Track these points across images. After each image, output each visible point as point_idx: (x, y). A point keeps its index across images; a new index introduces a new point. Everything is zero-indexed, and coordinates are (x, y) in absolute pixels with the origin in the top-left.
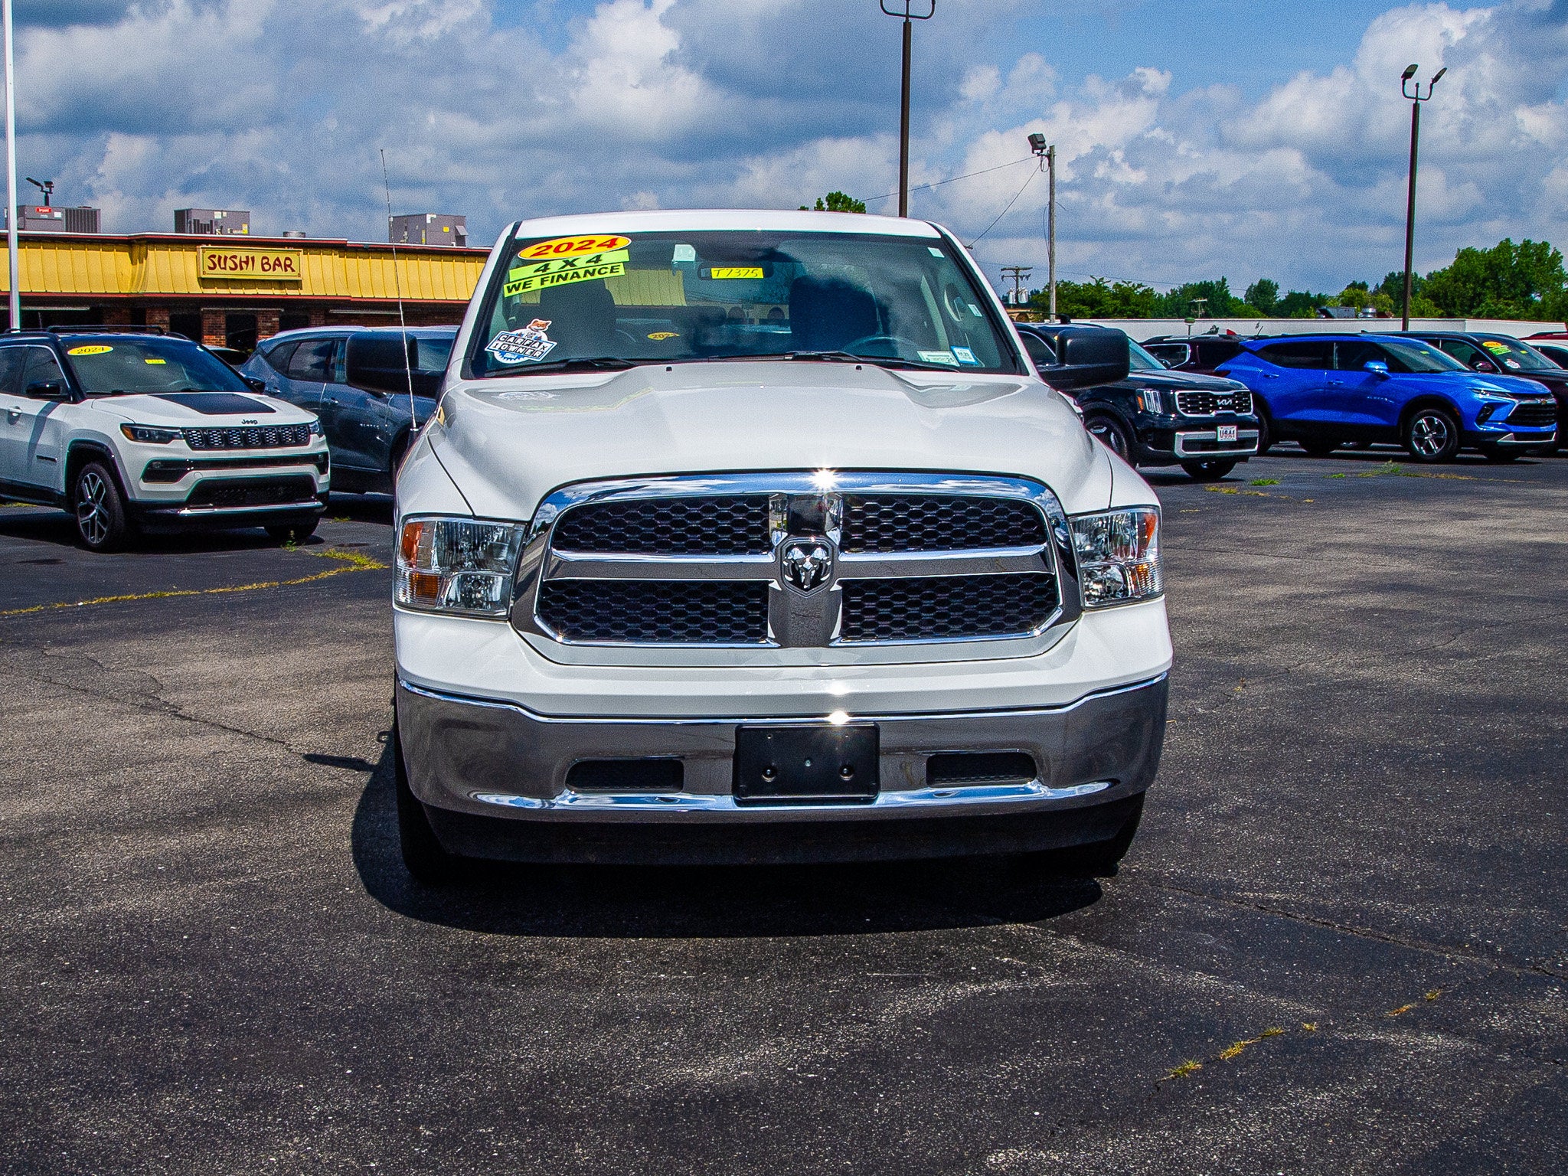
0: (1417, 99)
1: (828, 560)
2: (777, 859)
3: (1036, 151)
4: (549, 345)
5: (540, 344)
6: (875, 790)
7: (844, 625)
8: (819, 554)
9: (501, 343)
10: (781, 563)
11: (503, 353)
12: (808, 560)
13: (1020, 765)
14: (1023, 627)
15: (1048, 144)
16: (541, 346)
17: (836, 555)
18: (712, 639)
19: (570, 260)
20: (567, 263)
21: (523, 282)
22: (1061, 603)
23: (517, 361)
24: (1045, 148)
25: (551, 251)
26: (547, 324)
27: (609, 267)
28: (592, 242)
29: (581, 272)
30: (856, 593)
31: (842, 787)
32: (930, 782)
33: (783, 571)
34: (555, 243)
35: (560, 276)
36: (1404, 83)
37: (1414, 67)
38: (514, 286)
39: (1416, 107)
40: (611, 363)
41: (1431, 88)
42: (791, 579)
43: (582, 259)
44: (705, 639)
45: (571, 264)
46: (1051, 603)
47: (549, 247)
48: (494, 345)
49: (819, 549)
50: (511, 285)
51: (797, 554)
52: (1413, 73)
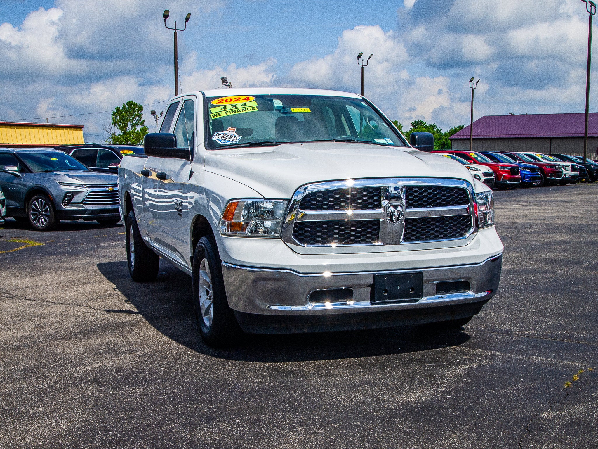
0: (363, 65)
1: (402, 211)
2: (374, 327)
3: (224, 84)
4: (239, 137)
5: (235, 137)
6: (421, 297)
7: (405, 236)
8: (399, 209)
9: (218, 137)
10: (386, 212)
11: (220, 141)
12: (396, 211)
13: (464, 285)
14: (462, 235)
15: (228, 81)
16: (236, 138)
17: (405, 209)
18: (359, 242)
19: (234, 105)
20: (233, 106)
21: (218, 113)
22: (473, 225)
23: (227, 143)
24: (227, 83)
25: (224, 101)
26: (235, 129)
27: (251, 107)
28: (239, 98)
29: (241, 110)
30: (410, 223)
31: (410, 296)
32: (436, 293)
33: (387, 215)
34: (225, 99)
35: (232, 111)
36: (358, 60)
37: (362, 53)
38: (215, 115)
39: (363, 68)
40: (268, 144)
41: (368, 61)
42: (389, 218)
43: (239, 104)
44: (356, 243)
45: (235, 106)
46: (469, 226)
47: (222, 100)
48: (215, 137)
49: (399, 207)
50: (213, 114)
51: (392, 209)
52: (361, 56)
